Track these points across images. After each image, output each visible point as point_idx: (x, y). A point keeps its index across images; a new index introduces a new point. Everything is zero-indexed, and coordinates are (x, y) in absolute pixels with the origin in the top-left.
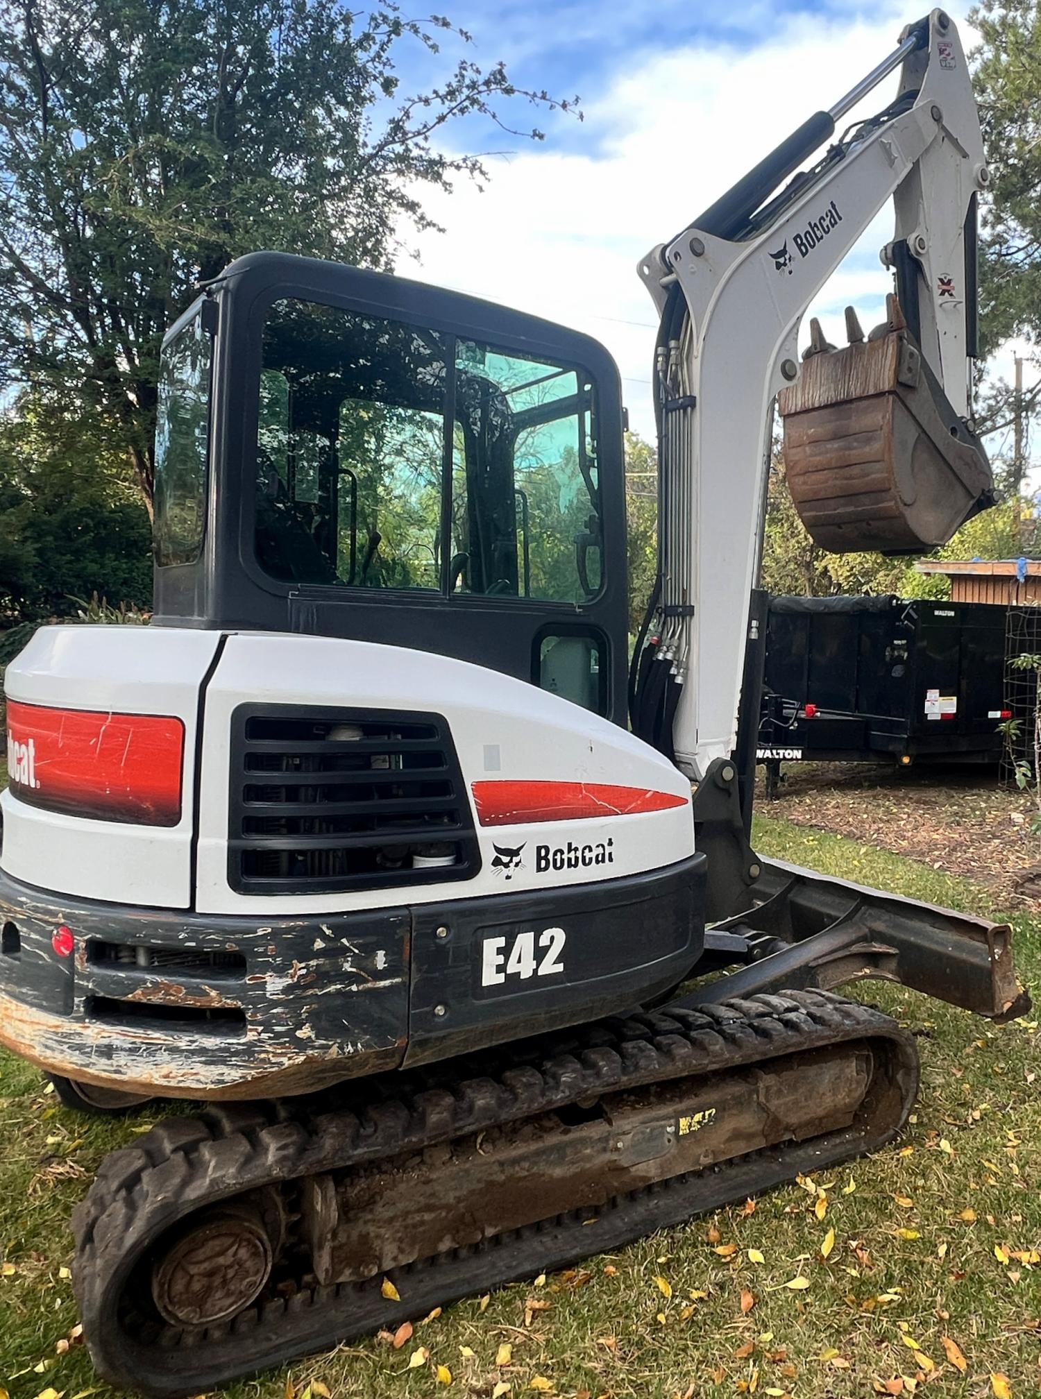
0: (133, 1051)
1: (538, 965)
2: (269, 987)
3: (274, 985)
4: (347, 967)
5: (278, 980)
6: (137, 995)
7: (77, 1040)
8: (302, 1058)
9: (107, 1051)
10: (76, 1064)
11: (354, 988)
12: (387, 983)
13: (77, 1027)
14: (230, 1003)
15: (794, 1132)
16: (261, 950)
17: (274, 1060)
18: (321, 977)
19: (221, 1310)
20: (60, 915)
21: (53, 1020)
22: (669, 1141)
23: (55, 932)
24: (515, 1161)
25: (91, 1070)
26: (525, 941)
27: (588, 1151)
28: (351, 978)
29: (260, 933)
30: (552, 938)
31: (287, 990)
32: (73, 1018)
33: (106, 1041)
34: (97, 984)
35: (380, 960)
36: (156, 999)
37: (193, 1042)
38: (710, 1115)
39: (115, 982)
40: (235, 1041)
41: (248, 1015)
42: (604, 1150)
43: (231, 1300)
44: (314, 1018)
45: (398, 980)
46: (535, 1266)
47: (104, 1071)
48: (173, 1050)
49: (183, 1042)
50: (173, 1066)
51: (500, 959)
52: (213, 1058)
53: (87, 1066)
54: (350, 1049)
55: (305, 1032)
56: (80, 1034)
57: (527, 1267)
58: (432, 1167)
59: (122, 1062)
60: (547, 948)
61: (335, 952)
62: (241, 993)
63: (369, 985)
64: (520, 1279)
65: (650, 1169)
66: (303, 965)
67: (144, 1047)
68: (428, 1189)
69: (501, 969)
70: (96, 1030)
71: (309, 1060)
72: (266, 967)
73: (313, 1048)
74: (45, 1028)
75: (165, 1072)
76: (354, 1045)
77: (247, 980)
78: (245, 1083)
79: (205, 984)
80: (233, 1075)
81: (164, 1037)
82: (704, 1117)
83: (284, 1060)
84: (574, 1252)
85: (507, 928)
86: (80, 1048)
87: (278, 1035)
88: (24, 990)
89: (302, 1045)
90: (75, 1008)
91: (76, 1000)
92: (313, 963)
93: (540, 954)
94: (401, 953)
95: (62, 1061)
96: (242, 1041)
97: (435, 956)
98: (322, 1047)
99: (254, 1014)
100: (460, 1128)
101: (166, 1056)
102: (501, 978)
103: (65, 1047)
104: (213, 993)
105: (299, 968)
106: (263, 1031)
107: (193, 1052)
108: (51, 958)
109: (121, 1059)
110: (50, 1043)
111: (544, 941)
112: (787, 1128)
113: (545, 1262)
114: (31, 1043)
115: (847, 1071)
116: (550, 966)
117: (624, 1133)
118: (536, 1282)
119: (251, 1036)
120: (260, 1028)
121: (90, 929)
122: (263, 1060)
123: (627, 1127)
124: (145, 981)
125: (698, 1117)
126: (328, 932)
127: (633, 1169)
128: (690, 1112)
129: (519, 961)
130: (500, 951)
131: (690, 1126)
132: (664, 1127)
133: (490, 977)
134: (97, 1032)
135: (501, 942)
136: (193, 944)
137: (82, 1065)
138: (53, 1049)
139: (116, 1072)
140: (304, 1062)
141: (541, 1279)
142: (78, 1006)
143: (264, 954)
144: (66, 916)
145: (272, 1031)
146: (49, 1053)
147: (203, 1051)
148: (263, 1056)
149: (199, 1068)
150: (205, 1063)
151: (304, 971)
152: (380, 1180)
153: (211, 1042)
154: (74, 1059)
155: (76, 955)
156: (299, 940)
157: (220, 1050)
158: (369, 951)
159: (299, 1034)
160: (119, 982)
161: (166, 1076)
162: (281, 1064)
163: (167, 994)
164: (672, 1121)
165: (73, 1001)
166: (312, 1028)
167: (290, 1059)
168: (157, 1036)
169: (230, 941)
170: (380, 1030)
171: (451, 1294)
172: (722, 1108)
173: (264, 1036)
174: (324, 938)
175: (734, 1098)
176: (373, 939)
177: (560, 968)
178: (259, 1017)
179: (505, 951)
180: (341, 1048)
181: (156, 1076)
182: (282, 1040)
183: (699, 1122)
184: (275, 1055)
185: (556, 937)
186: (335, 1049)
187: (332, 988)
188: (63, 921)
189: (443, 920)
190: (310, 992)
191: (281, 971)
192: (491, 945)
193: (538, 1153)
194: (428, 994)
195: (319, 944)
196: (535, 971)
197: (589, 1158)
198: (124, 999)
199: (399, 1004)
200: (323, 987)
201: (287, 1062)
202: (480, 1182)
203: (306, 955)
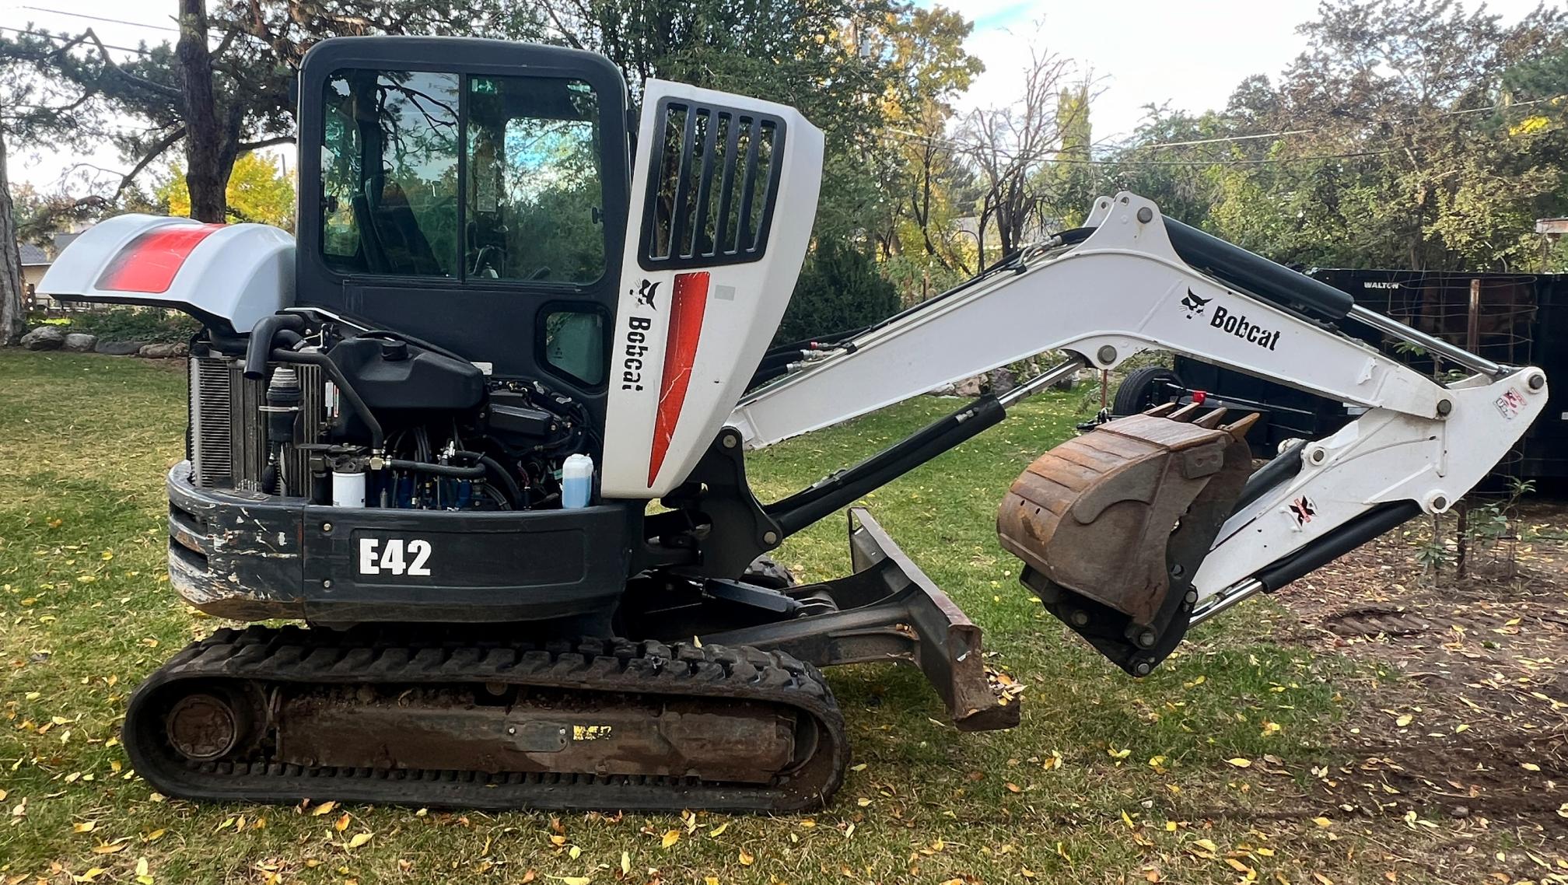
1: (408, 566)
2: (216, 544)
4: (259, 539)
5: (219, 540)
8: (231, 595)
11: (264, 555)
12: (287, 556)
14: (201, 550)
15: (699, 770)
16: (212, 518)
17: (220, 593)
18: (242, 543)
19: (206, 752)
22: (562, 741)
24: (421, 718)
26: (395, 546)
27: (485, 728)
28: (261, 548)
29: (211, 507)
30: (419, 548)
31: (223, 547)
35: (282, 539)
38: (606, 730)
41: (209, 561)
42: (500, 731)
43: (212, 748)
44: (238, 570)
45: (294, 556)
46: (421, 800)
51: (375, 556)
52: (197, 584)
54: (263, 596)
55: (233, 578)
57: (415, 799)
58: (359, 703)
60: (415, 555)
61: (250, 528)
62: (205, 546)
63: (273, 555)
64: (406, 805)
65: (546, 760)
66: (231, 532)
68: (351, 717)
69: (375, 563)
71: (236, 597)
72: (214, 530)
73: (239, 590)
76: (265, 595)
77: (207, 537)
79: (194, 536)
80: (204, 597)
82: (599, 731)
83: (223, 593)
84: (455, 801)
85: (380, 533)
87: (220, 576)
89: (232, 586)
92: (237, 532)
93: (409, 558)
94: (294, 536)
96: (206, 576)
97: (323, 544)
98: (243, 590)
100: (356, 677)
102: (375, 570)
104: (196, 542)
105: (229, 535)
111: (412, 547)
112: (691, 765)
113: (429, 800)
115: (766, 731)
116: (416, 569)
117: (518, 723)
118: (418, 813)
119: (209, 574)
120: (213, 570)
122: (214, 591)
123: (522, 719)
125: (593, 729)
126: (246, 513)
127: (528, 755)
128: (587, 724)
129: (391, 560)
130: (374, 549)
131: (584, 734)
132: (558, 729)
133: (366, 568)
135: (375, 543)
140: (234, 598)
141: (423, 812)
145: (217, 573)
147: (194, 579)
148: (214, 588)
149: (193, 589)
150: (195, 587)
151: (231, 537)
152: (319, 702)
156: (229, 516)
157: (199, 580)
158: (273, 531)
159: (230, 578)
162: (221, 596)
164: (566, 725)
166: (238, 577)
169: (200, 509)
170: (284, 588)
171: (354, 796)
172: (618, 727)
173: (214, 575)
174: (243, 516)
176: (275, 523)
177: (427, 572)
178: (212, 562)
179: (380, 550)
180: (257, 594)
183: (593, 734)
185: (424, 549)
186: (252, 594)
187: (249, 552)
189: (328, 519)
190: (235, 551)
191: (220, 534)
192: (367, 545)
194: (318, 569)
195: (240, 520)
196: (405, 571)
197: (485, 733)
199: (296, 573)
200: (243, 550)
201: (225, 596)
202: (392, 724)
203: (233, 526)
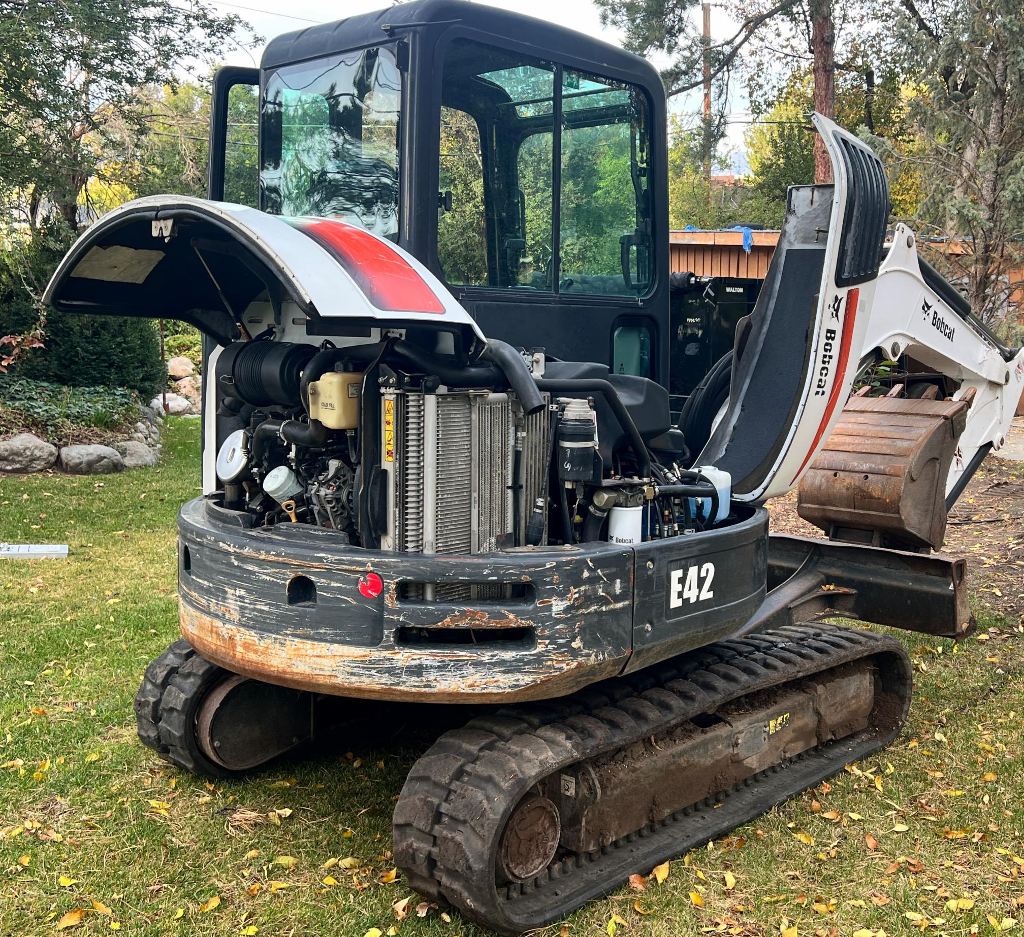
0: (442, 667)
1: (700, 592)
2: (554, 609)
3: (558, 606)
4: (601, 592)
5: (560, 603)
6: (446, 623)
7: (387, 665)
8: (574, 664)
9: (416, 671)
10: (386, 684)
11: (604, 609)
12: (621, 605)
13: (387, 654)
14: (524, 623)
15: (833, 733)
16: (548, 579)
17: (557, 666)
18: (588, 599)
20: (369, 564)
21: (358, 652)
22: (765, 739)
23: (362, 579)
24: (681, 754)
25: (402, 688)
27: (720, 747)
28: (603, 601)
29: (548, 566)
31: (567, 610)
32: (382, 647)
33: (418, 662)
34: (409, 617)
35: (618, 587)
36: (463, 624)
37: (494, 656)
38: (787, 718)
39: (424, 614)
40: (527, 653)
41: (538, 632)
42: (728, 746)
43: (539, 860)
44: (582, 633)
45: (627, 603)
46: (706, 835)
47: (414, 686)
48: (477, 664)
49: (486, 656)
50: (477, 676)
52: (509, 668)
53: (398, 684)
54: (601, 657)
55: (577, 644)
56: (389, 660)
57: (701, 836)
58: (632, 759)
59: (432, 678)
61: (594, 580)
62: (533, 616)
63: (612, 606)
64: (698, 845)
65: (753, 762)
66: (576, 590)
67: (452, 664)
68: (635, 777)
70: (407, 655)
71: (580, 665)
72: (552, 593)
73: (582, 656)
74: (351, 659)
75: (470, 682)
76: (603, 654)
77: (538, 604)
78: (534, 686)
79: (504, 610)
80: (526, 679)
81: (469, 654)
82: (783, 720)
83: (564, 665)
85: (683, 562)
86: (391, 671)
87: (560, 646)
88: (322, 631)
89: (575, 653)
90: (385, 638)
91: (386, 632)
92: (583, 588)
94: (628, 581)
95: (371, 684)
96: (533, 652)
97: (646, 584)
98: (586, 655)
99: (543, 631)
101: (472, 670)
103: (373, 672)
104: (511, 616)
105: (574, 593)
106: (549, 644)
107: (494, 664)
108: (355, 600)
109: (429, 676)
110: (355, 670)
114: (334, 673)
117: (741, 732)
118: (708, 848)
119: (540, 648)
120: (547, 642)
121: (400, 573)
122: (549, 667)
123: (741, 728)
124: (453, 611)
125: (780, 720)
126: (591, 564)
127: (745, 762)
128: (773, 716)
131: (776, 727)
132: (762, 728)
134: (405, 657)
136: (495, 578)
137: (391, 685)
138: (360, 675)
139: (425, 686)
140: (576, 668)
141: (710, 845)
142: (388, 637)
143: (551, 583)
144: (373, 565)
145: (556, 643)
146: (354, 679)
147: (502, 663)
148: (549, 663)
149: (500, 677)
150: (504, 672)
151: (577, 595)
153: (509, 655)
154: (383, 681)
155: (386, 596)
156: (574, 571)
157: (517, 660)
158: (612, 578)
159: (574, 645)
160: (430, 613)
161: (471, 686)
162: (561, 669)
163: (472, 619)
164: (765, 723)
165: (382, 633)
166: (581, 640)
167: (568, 665)
168: (464, 654)
169: (525, 573)
170: (617, 642)
172: (793, 713)
173: (550, 647)
174: (589, 569)
175: (800, 705)
176: (614, 570)
178: (547, 632)
180: (596, 656)
181: (463, 686)
182: (562, 650)
183: (780, 724)
184: (558, 662)
186: (593, 657)
187: (592, 609)
188: (372, 568)
189: (651, 555)
190: (581, 611)
191: (562, 595)
193: (694, 748)
194: (643, 614)
195: (586, 574)
196: (698, 597)
197: (721, 751)
198: (434, 627)
199: (626, 621)
200: (587, 608)
201: (566, 668)
202: (661, 771)
203: (578, 583)
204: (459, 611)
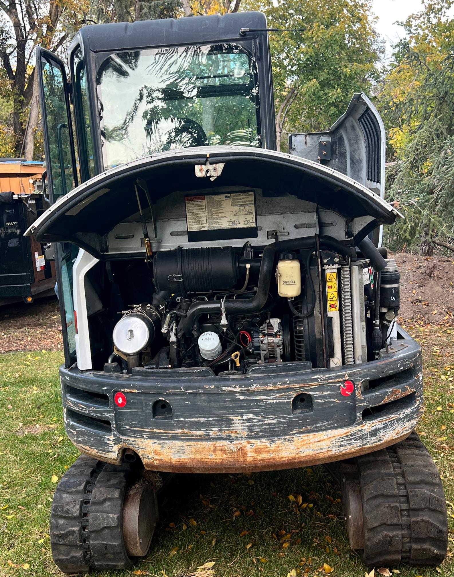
0: (386, 427)
2: (420, 379)
6: (386, 400)
7: (360, 434)
9: (374, 433)
10: (360, 446)
13: (359, 428)
14: (412, 390)
20: (347, 375)
21: (343, 431)
23: (342, 386)
25: (368, 446)
32: (356, 424)
33: (374, 428)
34: (369, 402)
36: (392, 399)
37: (404, 413)
39: (376, 398)
40: (414, 407)
41: (417, 394)
47: (374, 443)
48: (399, 420)
49: (401, 414)
50: (399, 427)
52: (409, 418)
53: (366, 444)
56: (361, 431)
59: (382, 435)
62: (415, 385)
67: (389, 423)
70: (369, 425)
74: (339, 437)
75: (397, 431)
77: (416, 378)
79: (406, 385)
80: (414, 422)
81: (395, 416)
86: (362, 438)
88: (319, 425)
90: (358, 419)
91: (358, 414)
95: (352, 449)
96: (416, 406)
101: (397, 424)
103: (353, 441)
104: (408, 388)
106: (420, 399)
107: (405, 418)
108: (339, 400)
109: (380, 434)
110: (343, 443)
114: (329, 449)
119: (418, 403)
121: (363, 377)
124: (387, 392)
134: (368, 426)
136: (402, 368)
137: (363, 445)
138: (345, 445)
139: (379, 441)
142: (359, 417)
144: (349, 375)
146: (342, 448)
147: (407, 416)
148: (420, 410)
149: (407, 424)
150: (408, 421)
153: (408, 411)
154: (358, 444)
155: (357, 392)
157: (411, 413)
160: (378, 397)
161: (397, 433)
163: (395, 395)
165: (356, 415)
168: (393, 416)
169: (411, 362)
173: (420, 401)
178: (419, 393)
181: (394, 435)
188: (348, 378)
198: (380, 404)
204: (390, 392)
